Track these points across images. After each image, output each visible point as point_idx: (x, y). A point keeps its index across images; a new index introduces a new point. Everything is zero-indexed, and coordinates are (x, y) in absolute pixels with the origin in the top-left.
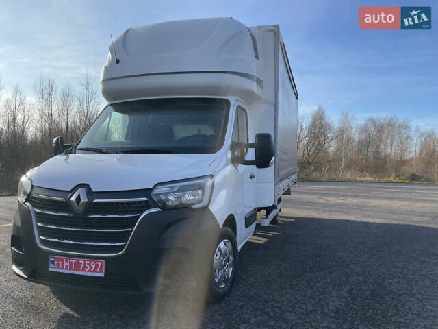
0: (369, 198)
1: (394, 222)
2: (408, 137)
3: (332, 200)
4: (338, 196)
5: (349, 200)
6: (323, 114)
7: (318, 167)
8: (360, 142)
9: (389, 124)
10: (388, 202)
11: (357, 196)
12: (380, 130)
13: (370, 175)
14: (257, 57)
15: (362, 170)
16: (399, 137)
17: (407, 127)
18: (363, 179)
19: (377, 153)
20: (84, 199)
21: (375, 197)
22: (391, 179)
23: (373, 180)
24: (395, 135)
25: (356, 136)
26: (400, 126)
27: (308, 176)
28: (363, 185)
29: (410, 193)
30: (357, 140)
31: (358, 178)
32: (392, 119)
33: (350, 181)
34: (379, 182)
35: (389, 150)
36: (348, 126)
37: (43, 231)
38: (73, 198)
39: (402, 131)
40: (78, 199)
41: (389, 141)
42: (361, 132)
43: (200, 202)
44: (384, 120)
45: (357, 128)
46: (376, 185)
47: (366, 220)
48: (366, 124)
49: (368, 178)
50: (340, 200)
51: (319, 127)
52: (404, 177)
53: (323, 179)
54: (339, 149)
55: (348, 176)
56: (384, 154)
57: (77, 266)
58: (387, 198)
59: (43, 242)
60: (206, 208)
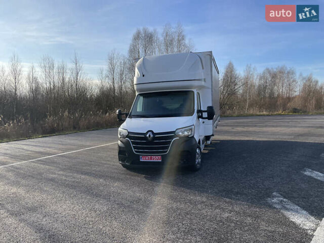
0: (263, 127)
1: (272, 140)
2: (294, 81)
3: (240, 129)
4: (244, 126)
5: (251, 129)
6: (233, 67)
7: (231, 107)
8: (260, 86)
9: (280, 72)
10: (273, 128)
11: (256, 126)
12: (274, 76)
13: (266, 111)
14: (203, 68)
15: (261, 107)
16: (288, 81)
17: (293, 73)
18: (261, 113)
19: (272, 93)
20: (152, 136)
21: (266, 126)
22: (280, 112)
23: (268, 114)
24: (285, 80)
25: (256, 81)
26: (288, 73)
27: (224, 113)
28: (261, 118)
29: (289, 122)
30: (257, 84)
31: (258, 113)
32: (282, 68)
33: (252, 115)
34: (272, 115)
35: (281, 90)
36: (251, 75)
37: (135, 148)
38: (148, 136)
39: (290, 76)
40: (150, 136)
41: (280, 85)
42: (260, 79)
43: (191, 135)
44: (276, 69)
45: (257, 76)
46: (269, 118)
47: (258, 139)
48: (264, 73)
49: (264, 113)
50: (245, 129)
51: (230, 79)
52: (289, 111)
53: (235, 115)
54: (245, 92)
55: (251, 112)
56: (277, 93)
57: (151, 158)
58: (273, 126)
59: (136, 151)
60: (193, 137)
